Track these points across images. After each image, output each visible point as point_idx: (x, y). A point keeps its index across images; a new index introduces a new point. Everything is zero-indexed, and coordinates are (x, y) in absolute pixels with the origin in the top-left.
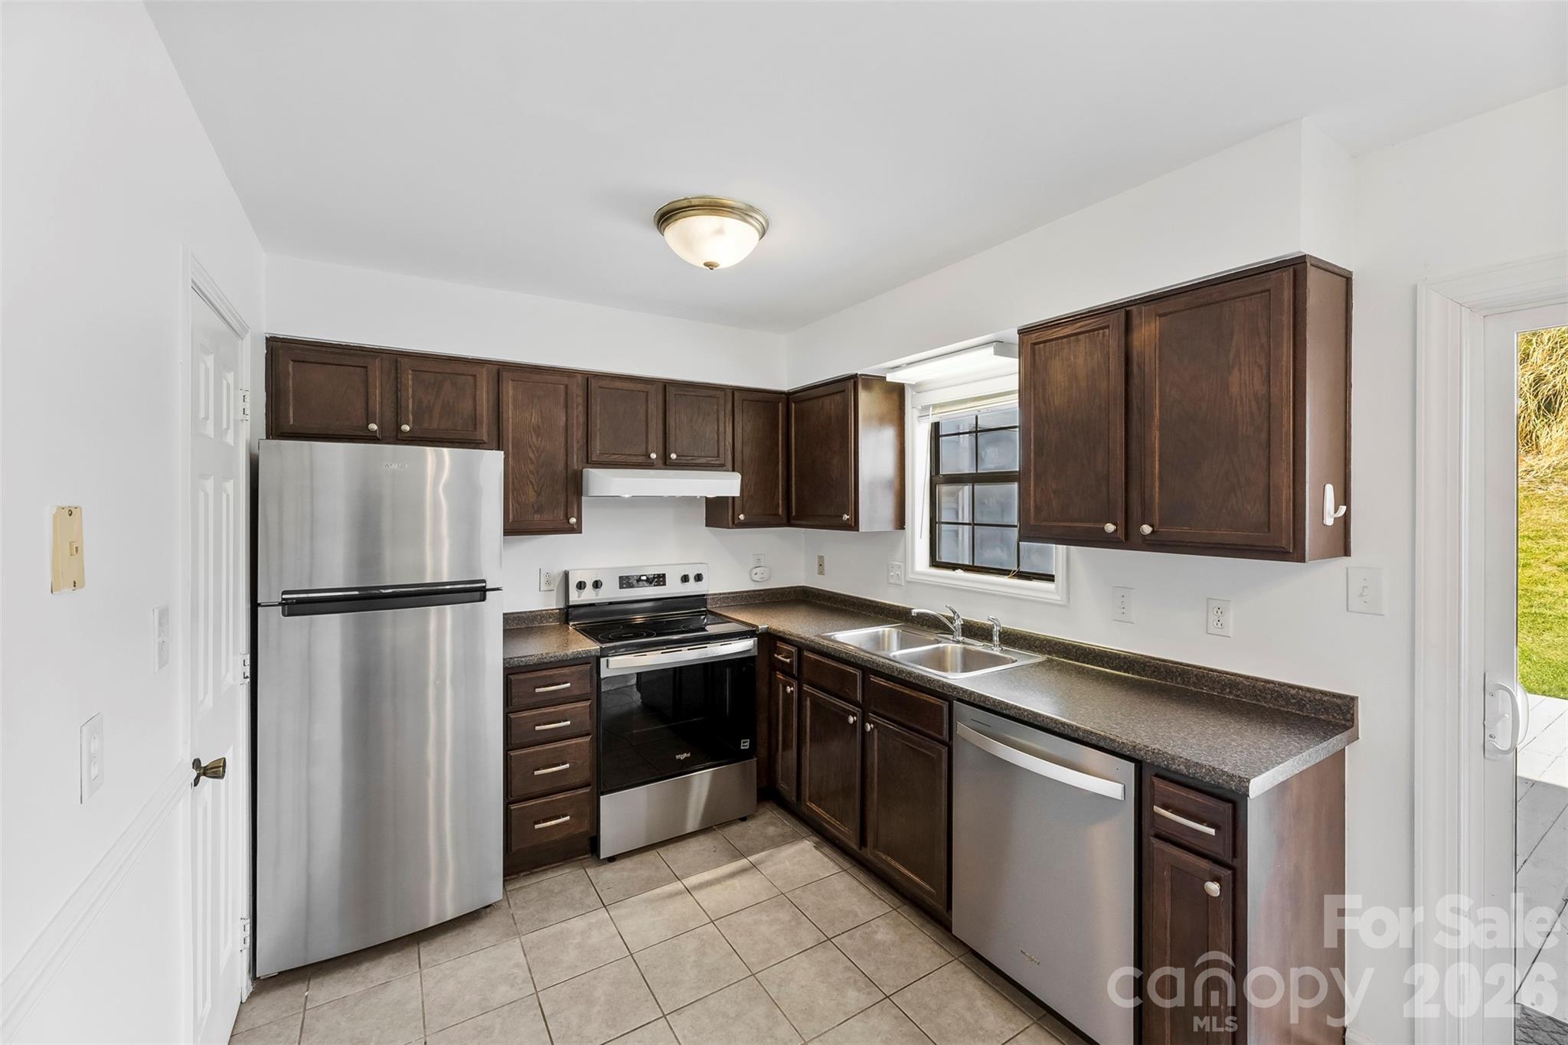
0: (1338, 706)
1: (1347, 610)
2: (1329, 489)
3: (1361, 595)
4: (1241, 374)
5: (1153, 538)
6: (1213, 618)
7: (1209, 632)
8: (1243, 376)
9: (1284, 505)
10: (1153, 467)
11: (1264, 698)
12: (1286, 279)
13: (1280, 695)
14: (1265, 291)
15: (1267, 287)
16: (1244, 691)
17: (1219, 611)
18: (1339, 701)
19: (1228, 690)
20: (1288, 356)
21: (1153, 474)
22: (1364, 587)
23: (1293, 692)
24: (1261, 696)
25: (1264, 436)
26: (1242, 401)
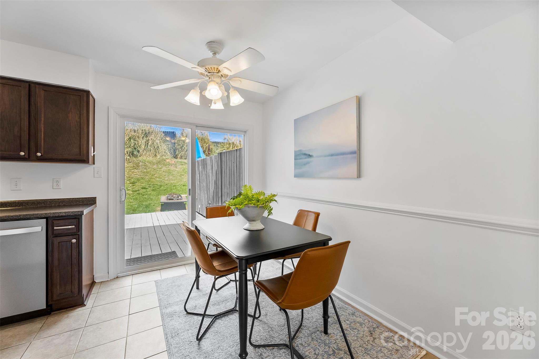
0: (93, 200)
1: (94, 177)
2: (92, 147)
3: (97, 173)
4: (72, 115)
5: (41, 157)
6: (55, 184)
7: (54, 188)
8: (73, 115)
9: (84, 149)
10: (41, 135)
11: (73, 203)
12: (85, 95)
13: (77, 201)
14: (79, 96)
15: (80, 95)
16: (66, 202)
17: (57, 182)
18: (93, 199)
19: (61, 203)
20: (85, 114)
21: (41, 138)
22: (98, 172)
23: (81, 199)
24: (71, 202)
25: (79, 131)
26: (72, 122)
